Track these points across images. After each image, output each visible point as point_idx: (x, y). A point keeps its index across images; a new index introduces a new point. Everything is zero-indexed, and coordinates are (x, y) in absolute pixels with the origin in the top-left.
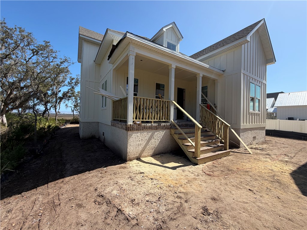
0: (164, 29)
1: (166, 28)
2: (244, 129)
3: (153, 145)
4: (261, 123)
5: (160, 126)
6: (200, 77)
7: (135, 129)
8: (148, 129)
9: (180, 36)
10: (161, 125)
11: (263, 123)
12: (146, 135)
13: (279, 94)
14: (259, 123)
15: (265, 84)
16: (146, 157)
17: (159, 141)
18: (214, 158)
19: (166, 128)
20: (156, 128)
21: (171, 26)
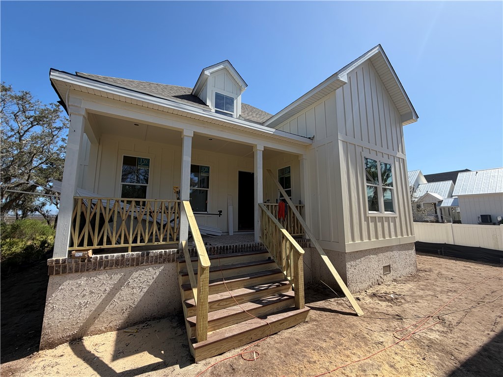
0: (207, 73)
1: (212, 70)
2: (357, 252)
3: (124, 303)
4: (402, 235)
5: (148, 258)
6: (258, 151)
7: (70, 269)
8: (112, 266)
9: (241, 83)
10: (151, 254)
11: (408, 235)
12: (105, 281)
13: (459, 174)
14: (396, 235)
15: (403, 159)
16: (104, 332)
17: (145, 290)
18: (253, 336)
19: (164, 260)
20: (136, 263)
21: (221, 66)
